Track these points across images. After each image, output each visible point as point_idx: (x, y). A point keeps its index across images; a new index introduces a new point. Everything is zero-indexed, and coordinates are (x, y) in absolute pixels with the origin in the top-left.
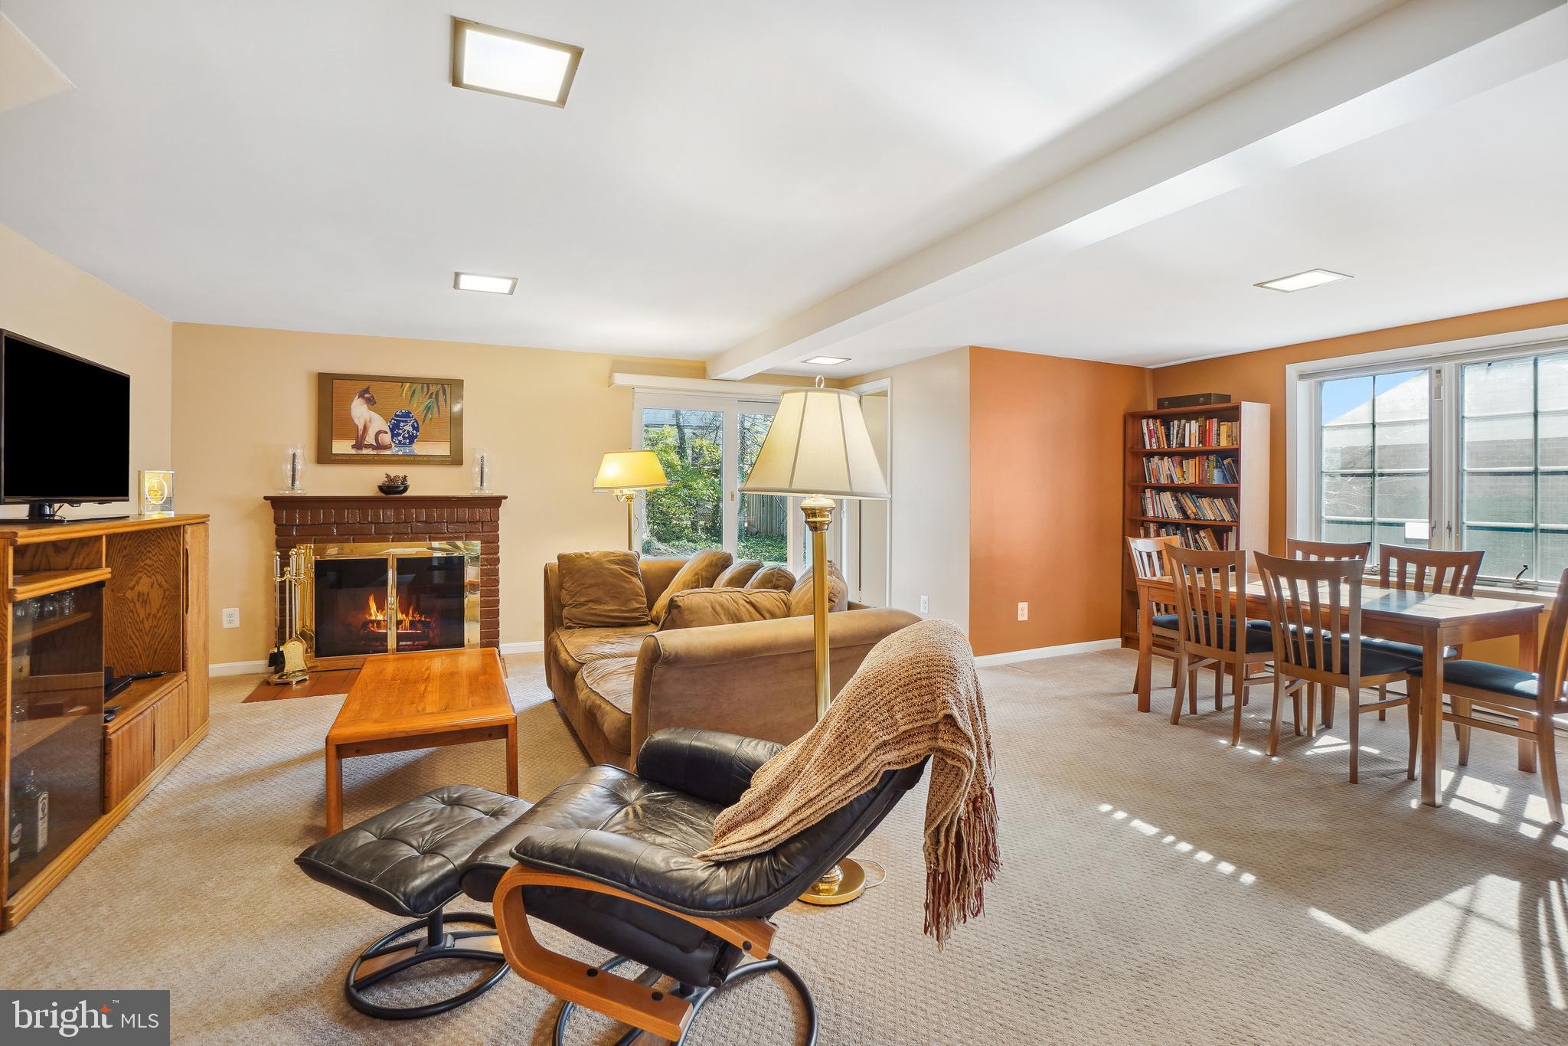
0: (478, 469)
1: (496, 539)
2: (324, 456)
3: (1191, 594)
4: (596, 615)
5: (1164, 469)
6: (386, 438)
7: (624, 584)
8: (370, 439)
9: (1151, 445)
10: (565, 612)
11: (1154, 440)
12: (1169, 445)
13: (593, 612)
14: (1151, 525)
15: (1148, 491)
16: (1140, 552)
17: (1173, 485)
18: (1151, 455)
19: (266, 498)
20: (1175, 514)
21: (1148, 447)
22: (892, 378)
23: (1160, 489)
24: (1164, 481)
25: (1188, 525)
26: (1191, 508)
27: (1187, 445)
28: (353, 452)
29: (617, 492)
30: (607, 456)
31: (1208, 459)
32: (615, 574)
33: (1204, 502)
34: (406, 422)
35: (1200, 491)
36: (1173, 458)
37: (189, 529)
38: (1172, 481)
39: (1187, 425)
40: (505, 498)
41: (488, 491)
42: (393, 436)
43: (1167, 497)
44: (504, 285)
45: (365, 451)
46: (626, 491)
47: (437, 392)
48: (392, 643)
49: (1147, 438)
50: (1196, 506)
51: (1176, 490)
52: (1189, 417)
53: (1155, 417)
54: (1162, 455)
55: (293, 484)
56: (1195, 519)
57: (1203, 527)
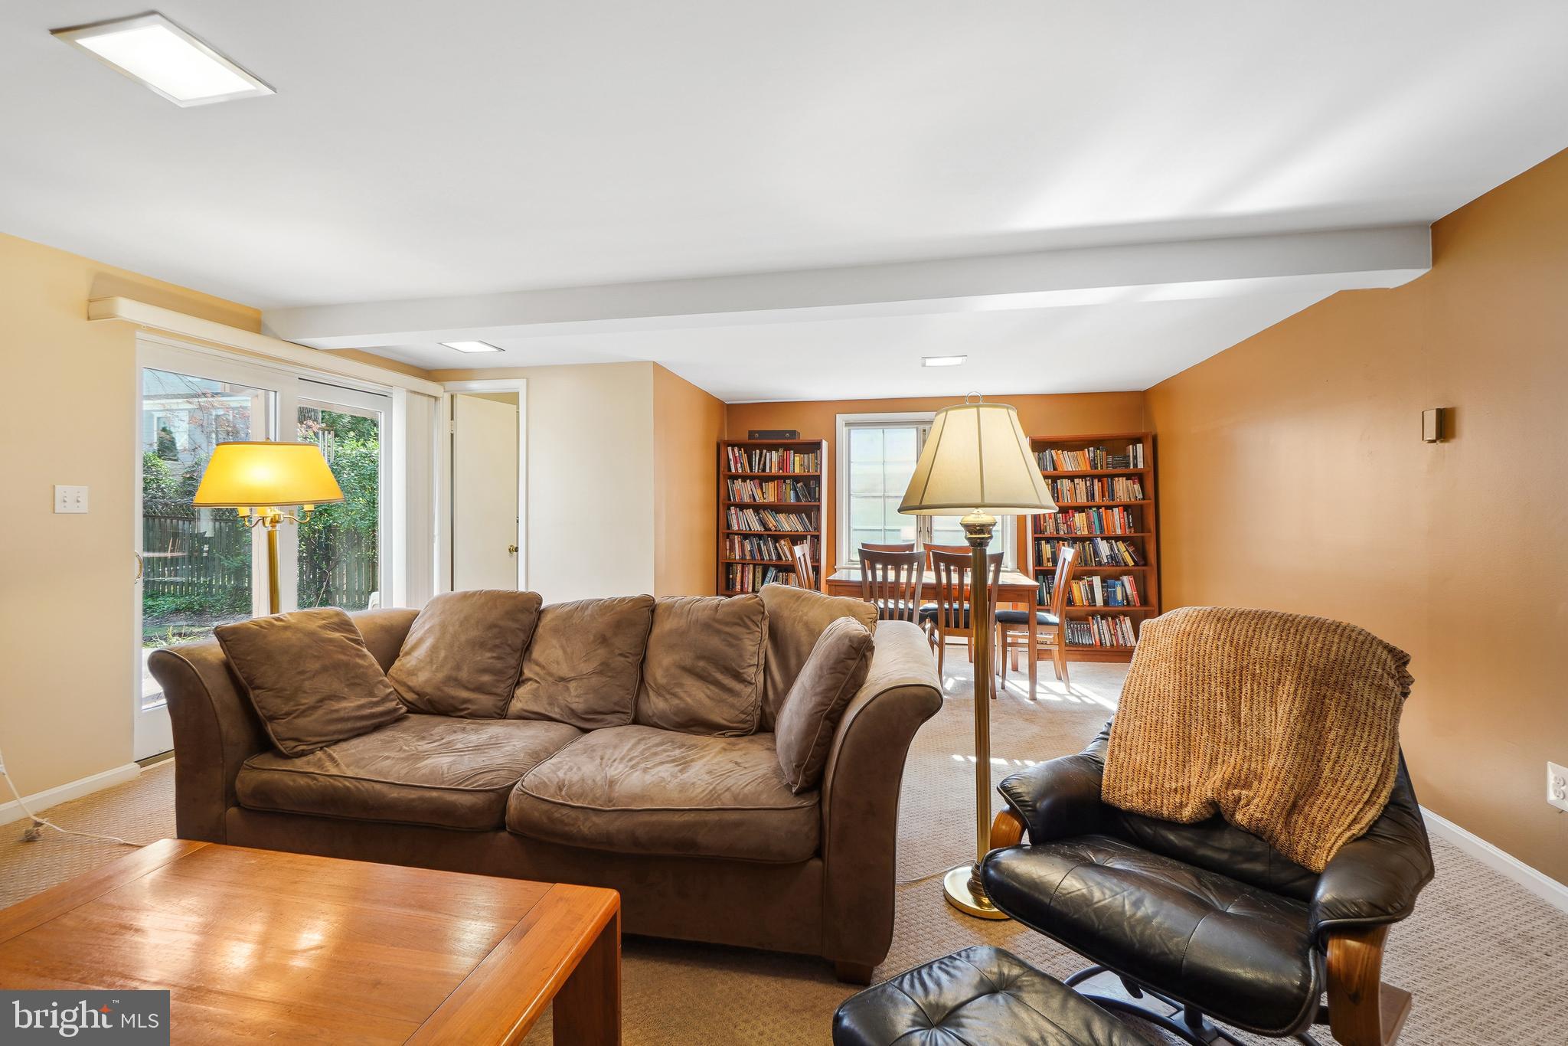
5: (745, 490)
9: (736, 469)
11: (739, 465)
12: (751, 470)
14: (736, 537)
15: (732, 508)
17: (755, 503)
18: (734, 477)
20: (757, 527)
21: (733, 470)
22: (527, 379)
23: (742, 507)
24: (747, 500)
25: (769, 536)
26: (771, 523)
27: (768, 470)
31: (785, 482)
33: (781, 517)
35: (777, 509)
36: (755, 481)
38: (755, 500)
39: (768, 454)
43: (750, 513)
49: (732, 463)
50: (775, 520)
51: (757, 508)
52: (770, 448)
53: (740, 446)
54: (744, 478)
56: (776, 531)
57: (783, 537)
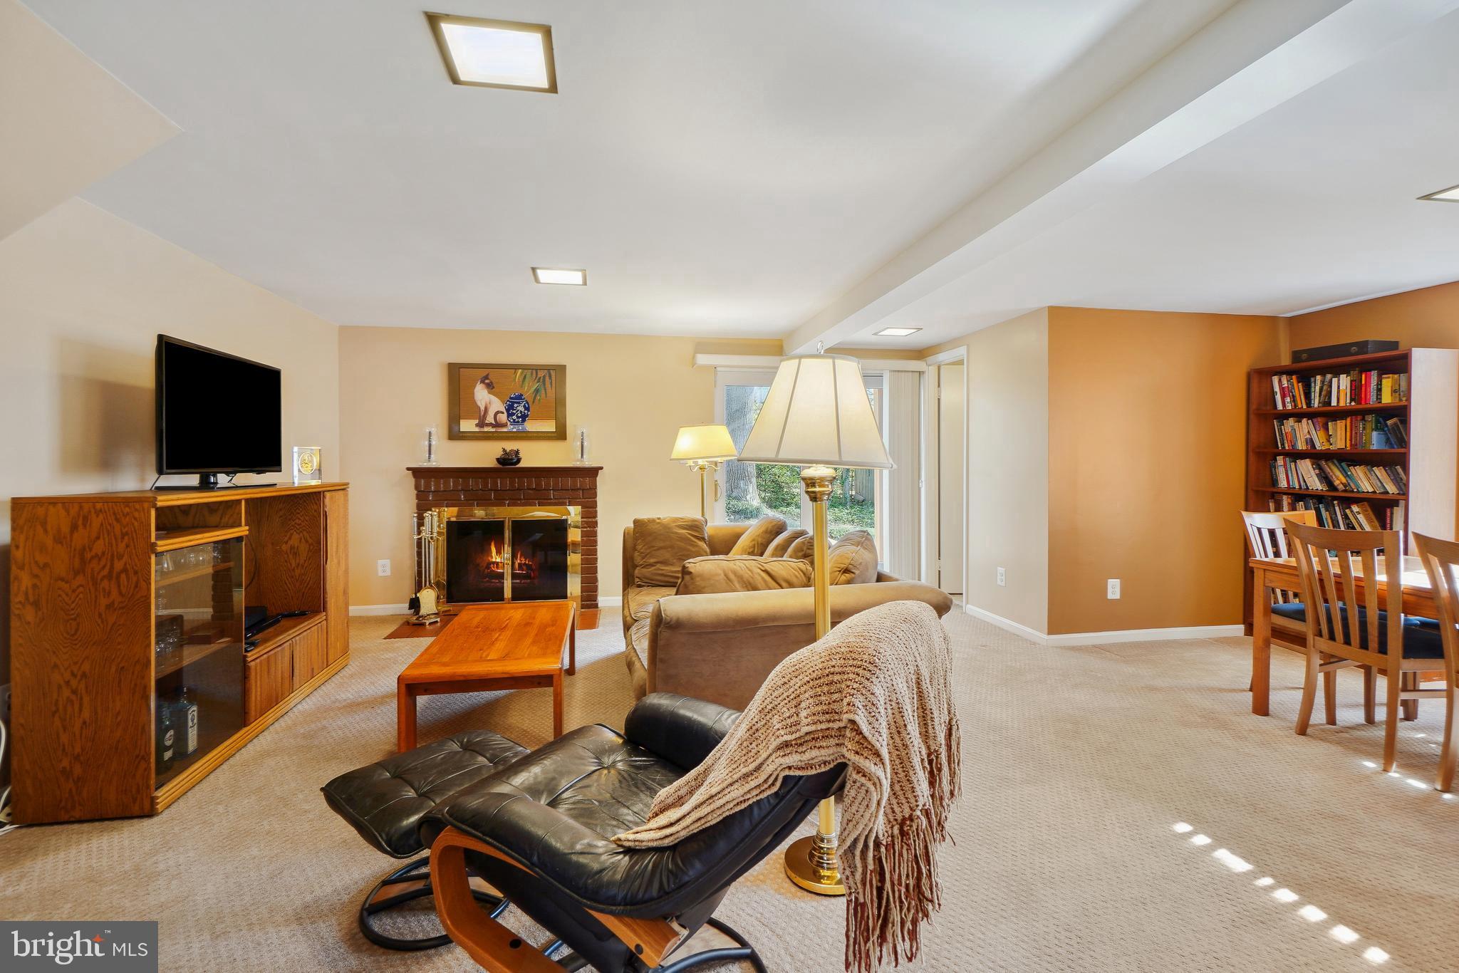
0: (579, 444)
1: (594, 505)
2: (454, 435)
3: (1321, 580)
4: (662, 575)
5: (1302, 433)
6: (503, 418)
7: (691, 548)
8: (490, 419)
9: (1284, 405)
10: (637, 572)
11: (1288, 399)
12: (1309, 403)
13: (660, 572)
14: (1285, 497)
15: (1280, 460)
16: (1259, 530)
17: (1314, 451)
18: (1284, 416)
19: (408, 469)
20: (1316, 484)
21: (1280, 407)
22: (968, 345)
23: (1296, 456)
24: (1301, 446)
25: (1335, 498)
26: (1338, 478)
27: (1334, 403)
28: (477, 429)
29: (691, 463)
30: (682, 430)
31: (1363, 419)
32: (683, 539)
33: (1359, 472)
34: (519, 403)
35: (1349, 459)
36: (1315, 420)
37: (328, 495)
38: (1313, 446)
39: (1335, 381)
40: (601, 468)
41: (588, 462)
42: (509, 415)
43: (1306, 466)
44: (576, 277)
45: (486, 429)
46: (701, 462)
47: (544, 376)
48: (508, 593)
49: (1278, 397)
50: (1346, 476)
51: (1317, 457)
52: (1337, 371)
53: (1289, 372)
54: (1299, 416)
55: (429, 457)
56: (1345, 491)
57: (1357, 501)
